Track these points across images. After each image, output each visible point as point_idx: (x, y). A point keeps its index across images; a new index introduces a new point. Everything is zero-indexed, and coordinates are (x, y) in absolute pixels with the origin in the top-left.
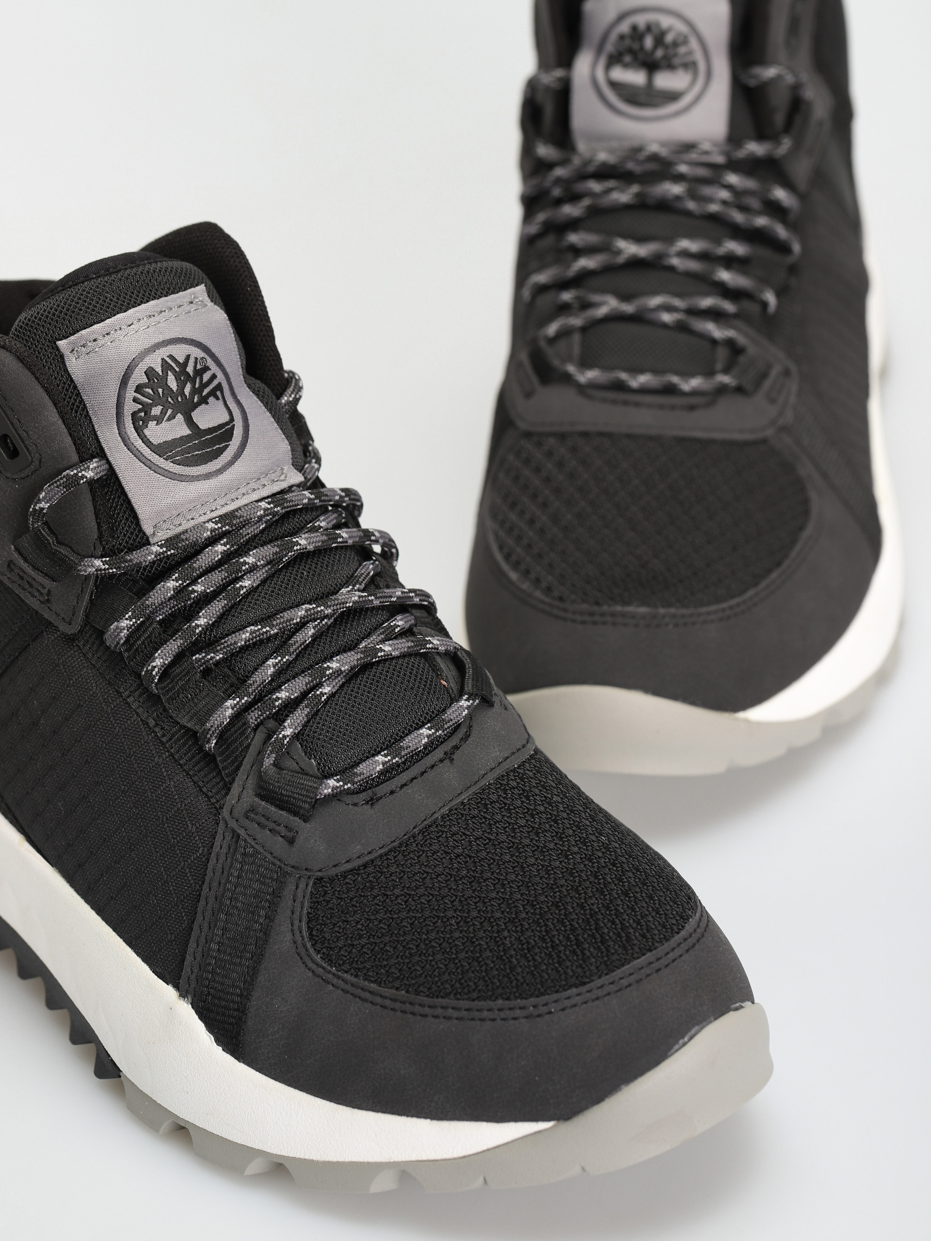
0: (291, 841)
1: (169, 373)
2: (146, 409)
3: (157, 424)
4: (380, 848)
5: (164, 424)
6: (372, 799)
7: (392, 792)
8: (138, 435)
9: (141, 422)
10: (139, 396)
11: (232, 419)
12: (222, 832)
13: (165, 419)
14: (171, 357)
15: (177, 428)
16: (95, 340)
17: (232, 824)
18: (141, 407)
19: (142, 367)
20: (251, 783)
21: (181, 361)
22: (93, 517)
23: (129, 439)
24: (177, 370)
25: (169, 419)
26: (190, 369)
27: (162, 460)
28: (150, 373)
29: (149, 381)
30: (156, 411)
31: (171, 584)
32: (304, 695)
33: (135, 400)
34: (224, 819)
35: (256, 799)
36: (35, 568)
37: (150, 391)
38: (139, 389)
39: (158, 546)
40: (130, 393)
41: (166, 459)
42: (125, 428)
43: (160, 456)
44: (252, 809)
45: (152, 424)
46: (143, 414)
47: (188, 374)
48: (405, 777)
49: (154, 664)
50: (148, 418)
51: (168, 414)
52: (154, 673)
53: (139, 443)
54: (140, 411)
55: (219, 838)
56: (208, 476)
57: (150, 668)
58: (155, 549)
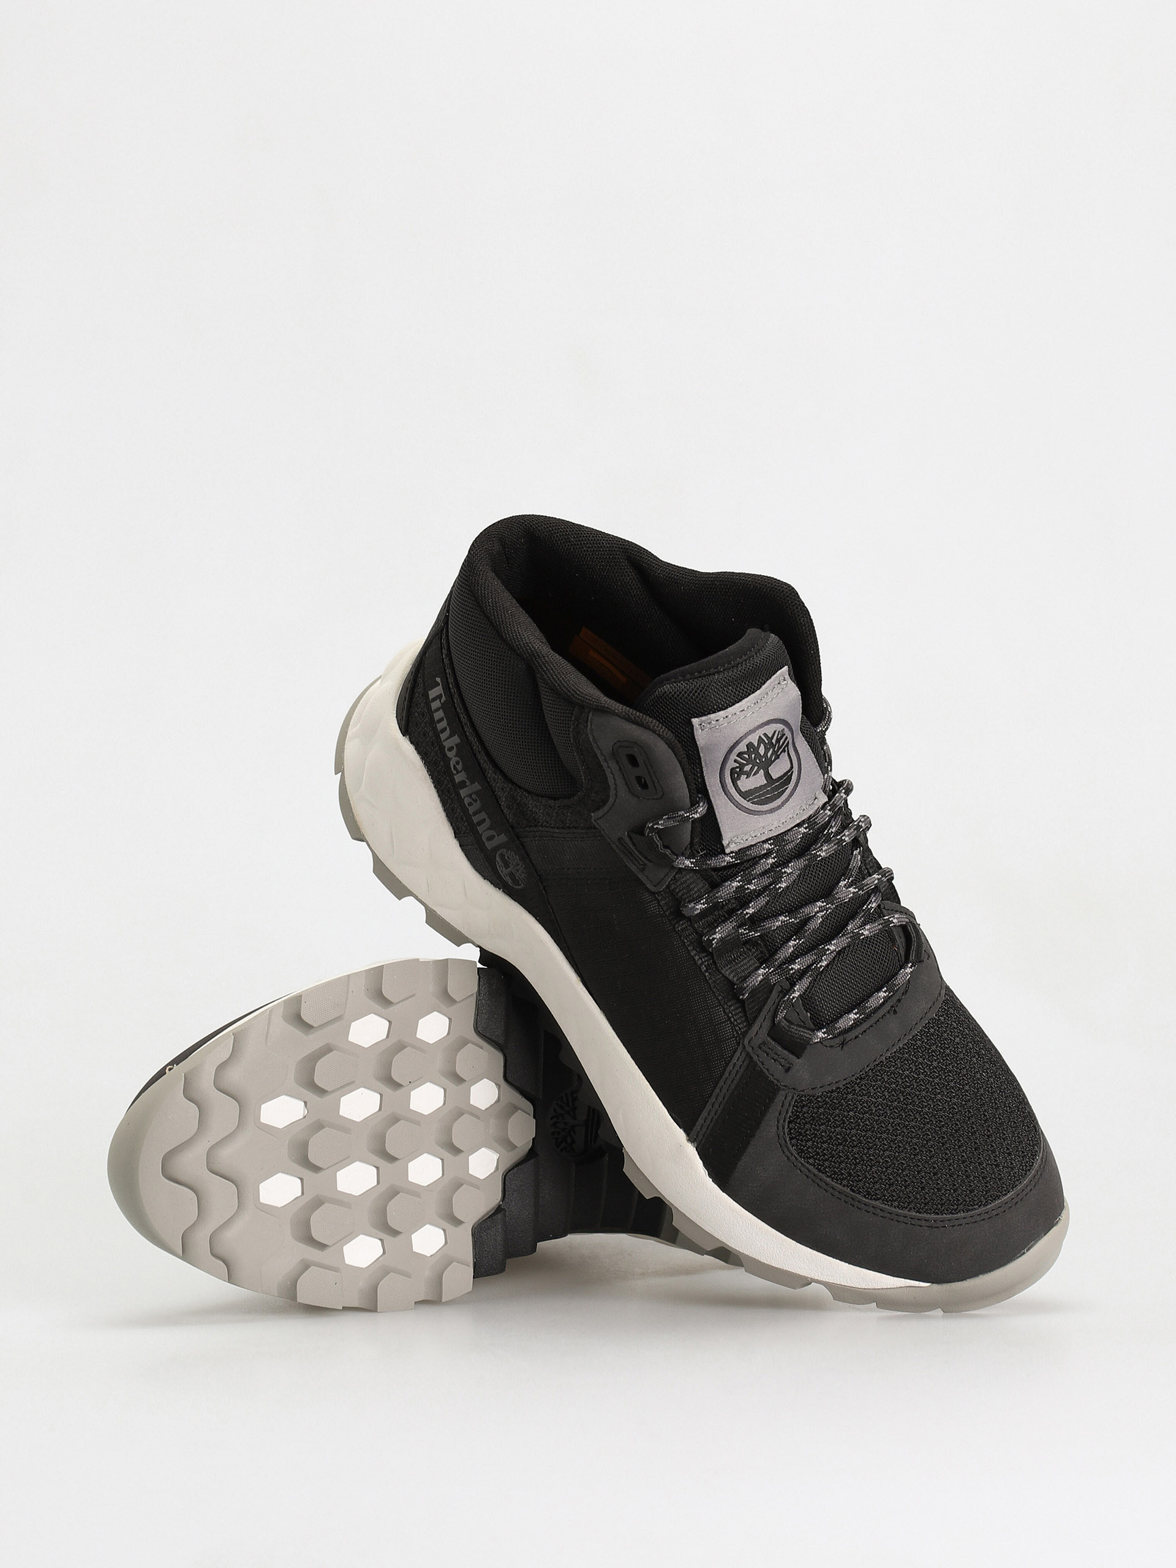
0: (788, 1070)
1: (762, 745)
2: (742, 766)
3: (747, 778)
4: (844, 1080)
5: (751, 778)
6: (843, 1044)
7: (856, 1037)
8: (733, 785)
9: (736, 775)
10: (739, 759)
11: (792, 767)
12: (740, 1051)
13: (752, 774)
14: (765, 735)
15: (759, 780)
16: (717, 721)
17: (749, 1049)
18: (738, 765)
19: (746, 742)
20: (767, 1025)
21: (770, 736)
22: (690, 834)
23: (727, 786)
24: (767, 742)
25: (754, 774)
26: (774, 741)
27: (746, 802)
28: (750, 745)
29: (748, 750)
30: (747, 768)
31: (735, 884)
32: (809, 966)
33: (735, 761)
34: (743, 1044)
35: (769, 1039)
36: (640, 852)
37: (747, 756)
38: (740, 755)
39: (730, 857)
40: (733, 756)
41: (748, 801)
42: (725, 778)
43: (745, 799)
44: (764, 1043)
45: (743, 777)
46: (738, 770)
47: (773, 743)
48: (865, 1026)
49: (715, 936)
50: (741, 772)
51: (754, 771)
52: (714, 942)
53: (733, 791)
54: (737, 767)
55: (738, 1054)
56: (772, 811)
57: (711, 938)
58: (728, 859)
